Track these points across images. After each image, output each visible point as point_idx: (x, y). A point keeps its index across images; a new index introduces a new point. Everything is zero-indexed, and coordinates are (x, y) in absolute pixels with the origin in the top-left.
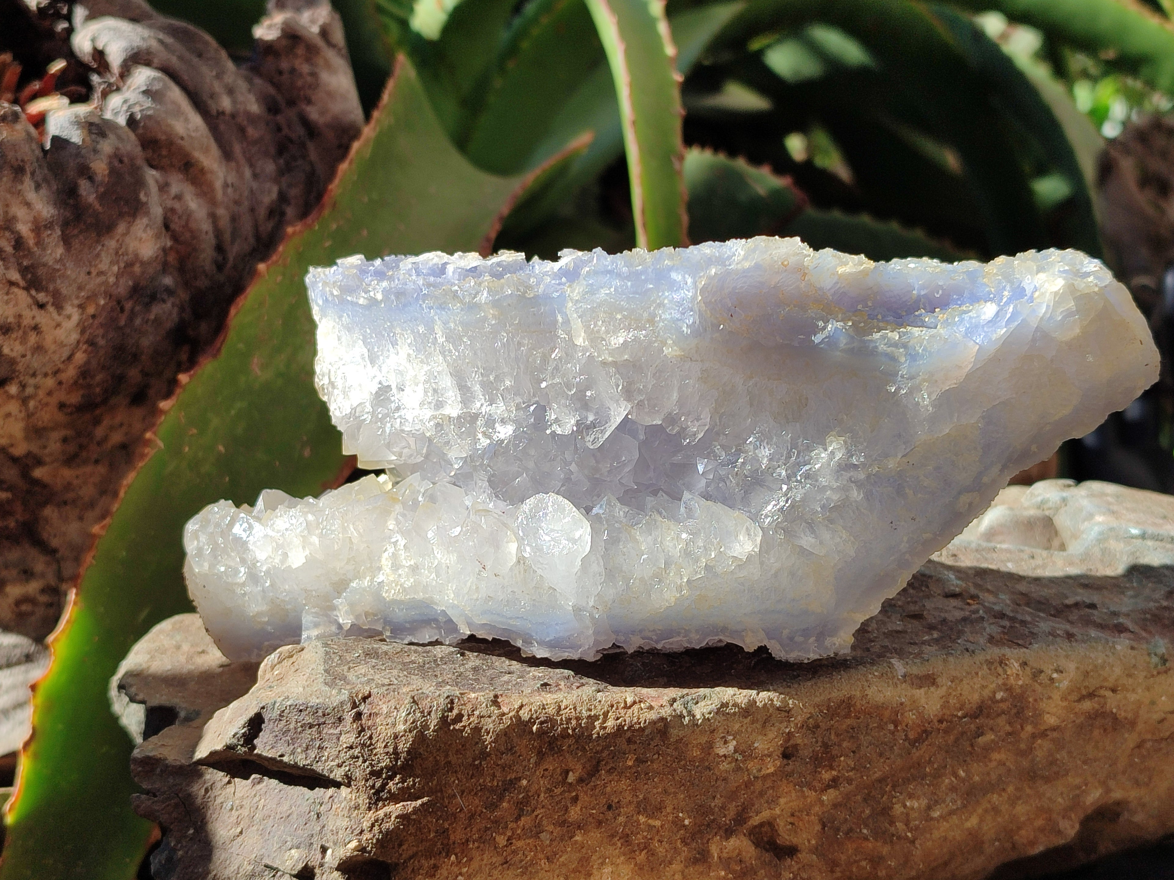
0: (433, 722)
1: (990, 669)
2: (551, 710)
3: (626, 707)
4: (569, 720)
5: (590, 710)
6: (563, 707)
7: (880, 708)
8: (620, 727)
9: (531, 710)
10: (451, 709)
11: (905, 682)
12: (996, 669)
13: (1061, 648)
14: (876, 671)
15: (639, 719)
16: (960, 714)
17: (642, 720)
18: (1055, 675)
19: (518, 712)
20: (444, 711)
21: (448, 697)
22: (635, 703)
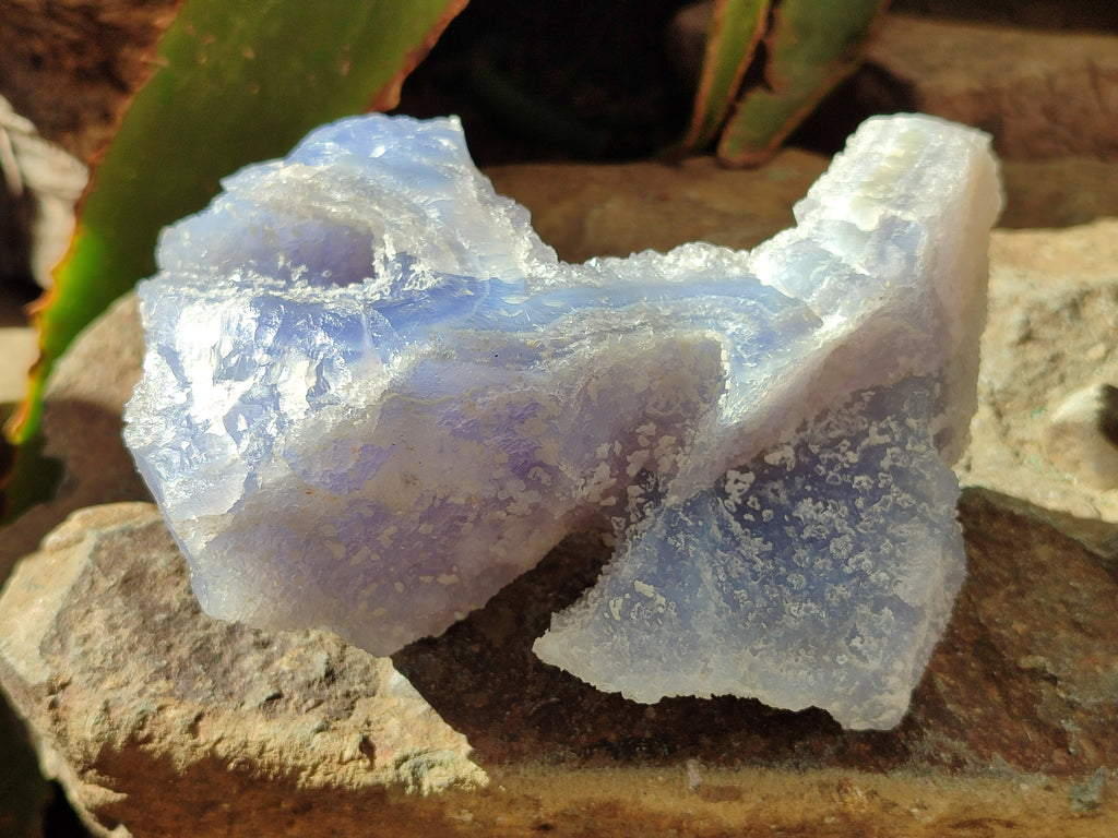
0: (120, 739)
1: (821, 792)
2: (253, 750)
3: (341, 762)
4: (270, 766)
5: (297, 758)
6: (268, 748)
7: (656, 817)
8: (327, 786)
9: (229, 747)
10: (141, 728)
11: (697, 793)
12: (830, 793)
13: (934, 782)
14: (662, 775)
15: (352, 779)
16: (773, 827)
17: (355, 782)
18: (915, 811)
19: (215, 744)
20: (134, 729)
21: (141, 713)
22: (352, 759)
